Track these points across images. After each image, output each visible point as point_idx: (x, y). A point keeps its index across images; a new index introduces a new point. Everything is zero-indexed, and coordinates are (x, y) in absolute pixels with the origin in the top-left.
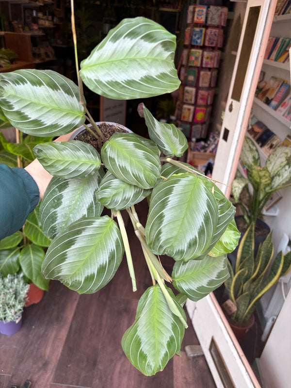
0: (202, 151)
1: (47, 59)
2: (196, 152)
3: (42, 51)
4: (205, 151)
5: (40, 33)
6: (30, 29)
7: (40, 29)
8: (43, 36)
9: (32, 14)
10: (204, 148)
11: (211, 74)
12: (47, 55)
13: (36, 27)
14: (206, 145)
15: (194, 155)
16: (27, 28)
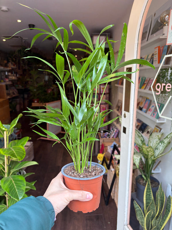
0: (108, 137)
1: (14, 96)
2: (104, 139)
3: (11, 92)
4: (109, 137)
5: (10, 83)
6: (4, 81)
7: (9, 81)
8: (11, 84)
9: (5, 74)
10: (108, 135)
11: (106, 96)
12: (14, 93)
13: (7, 80)
14: (110, 134)
15: (103, 140)
16: (2, 81)
